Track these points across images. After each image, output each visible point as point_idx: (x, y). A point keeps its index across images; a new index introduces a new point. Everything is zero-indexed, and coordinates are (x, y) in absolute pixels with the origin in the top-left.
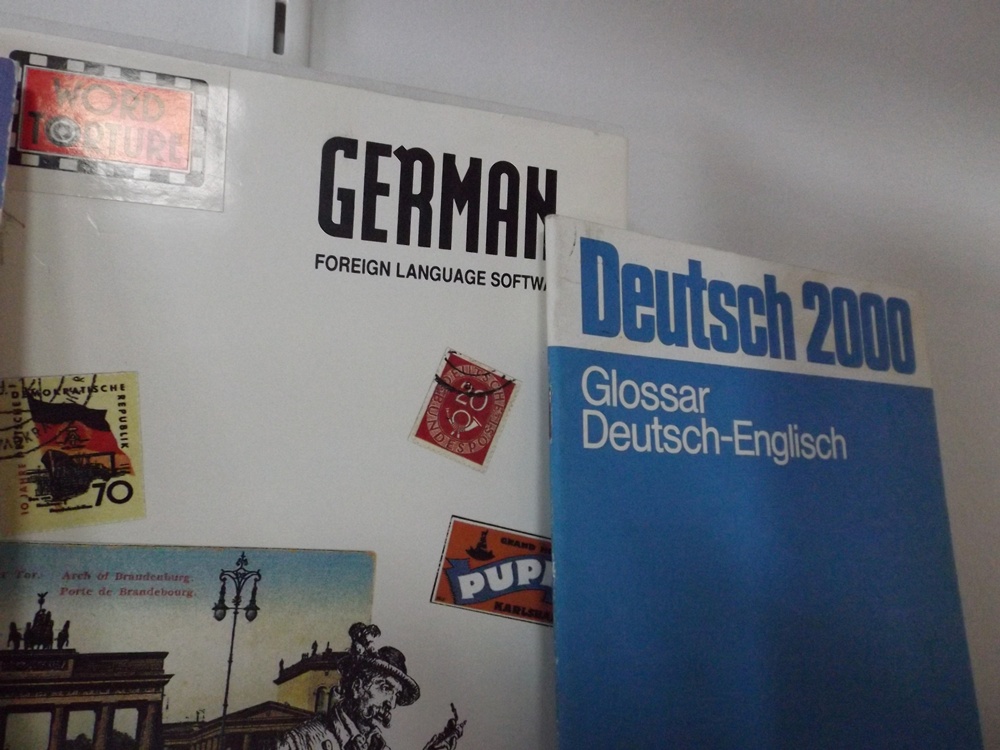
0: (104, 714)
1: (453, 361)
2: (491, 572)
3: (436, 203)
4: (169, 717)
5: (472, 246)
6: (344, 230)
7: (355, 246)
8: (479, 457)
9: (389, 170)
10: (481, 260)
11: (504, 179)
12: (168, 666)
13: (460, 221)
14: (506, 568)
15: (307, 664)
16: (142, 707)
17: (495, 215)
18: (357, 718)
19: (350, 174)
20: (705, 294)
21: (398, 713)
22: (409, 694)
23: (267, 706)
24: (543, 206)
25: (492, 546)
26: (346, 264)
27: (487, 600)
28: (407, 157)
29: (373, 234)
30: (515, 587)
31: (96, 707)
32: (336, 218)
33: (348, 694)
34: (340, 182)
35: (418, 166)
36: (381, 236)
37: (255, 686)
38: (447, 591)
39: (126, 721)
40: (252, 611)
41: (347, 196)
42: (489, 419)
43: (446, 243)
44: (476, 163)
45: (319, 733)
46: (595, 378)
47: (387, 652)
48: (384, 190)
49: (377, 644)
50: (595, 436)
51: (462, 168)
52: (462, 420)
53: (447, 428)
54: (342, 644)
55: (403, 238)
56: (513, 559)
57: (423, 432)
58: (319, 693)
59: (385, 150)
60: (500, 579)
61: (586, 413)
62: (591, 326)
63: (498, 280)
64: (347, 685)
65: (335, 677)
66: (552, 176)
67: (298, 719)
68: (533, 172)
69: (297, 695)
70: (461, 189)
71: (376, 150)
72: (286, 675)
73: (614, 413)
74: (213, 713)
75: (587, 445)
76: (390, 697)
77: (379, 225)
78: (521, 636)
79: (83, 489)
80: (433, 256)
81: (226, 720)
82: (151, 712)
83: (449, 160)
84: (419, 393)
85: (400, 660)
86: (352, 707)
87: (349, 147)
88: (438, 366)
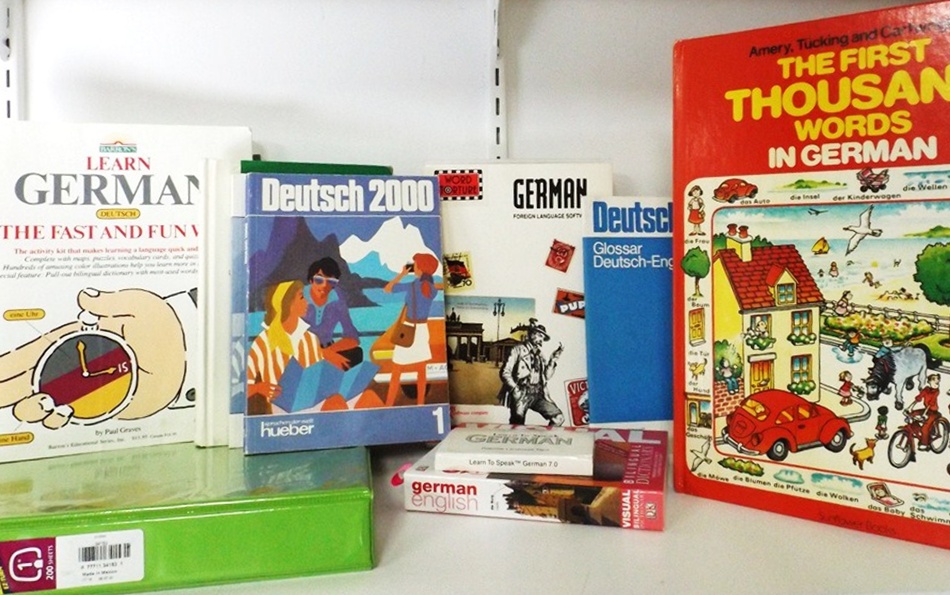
0: (469, 338)
1: (556, 242)
2: (570, 305)
3: (548, 195)
4: (484, 340)
5: (560, 206)
6: (521, 207)
7: (525, 211)
8: (565, 270)
9: (533, 187)
10: (563, 210)
11: (569, 184)
12: (483, 327)
13: (555, 199)
14: (575, 304)
15: (518, 328)
16: (478, 337)
17: (567, 196)
18: (533, 344)
19: (522, 189)
20: (642, 214)
21: (544, 343)
22: (547, 338)
23: (508, 339)
24: (583, 191)
25: (571, 297)
26: (522, 216)
27: (569, 313)
28: (538, 182)
29: (530, 206)
30: (578, 309)
31: (467, 337)
32: (519, 203)
33: (530, 337)
34: (519, 192)
35: (542, 184)
36: (532, 207)
37: (505, 334)
38: (557, 310)
39: (474, 340)
40: (503, 314)
41: (521, 196)
42: (567, 259)
43: (551, 206)
44: (560, 181)
45: (522, 347)
46: (599, 246)
47: (540, 326)
48: (532, 193)
49: (537, 324)
50: (598, 263)
51: (555, 183)
52: (559, 260)
53: (554, 262)
54: (528, 324)
55: (538, 207)
56: (577, 301)
57: (547, 264)
58: (522, 336)
59: (531, 181)
60: (573, 307)
61: (595, 257)
62: (597, 229)
63: (568, 216)
64: (530, 335)
65: (525, 333)
66: (585, 181)
67: (517, 343)
68: (578, 180)
69: (516, 336)
70: (555, 189)
71: (529, 181)
72: (513, 331)
73: (604, 256)
74: (495, 340)
75: (596, 266)
76: (542, 339)
77: (531, 203)
78: (579, 325)
79: (459, 282)
80: (548, 211)
81: (498, 342)
82: (480, 338)
83: (551, 181)
84: (546, 253)
85: (544, 329)
86: (531, 341)
87: (521, 182)
88: (551, 244)
